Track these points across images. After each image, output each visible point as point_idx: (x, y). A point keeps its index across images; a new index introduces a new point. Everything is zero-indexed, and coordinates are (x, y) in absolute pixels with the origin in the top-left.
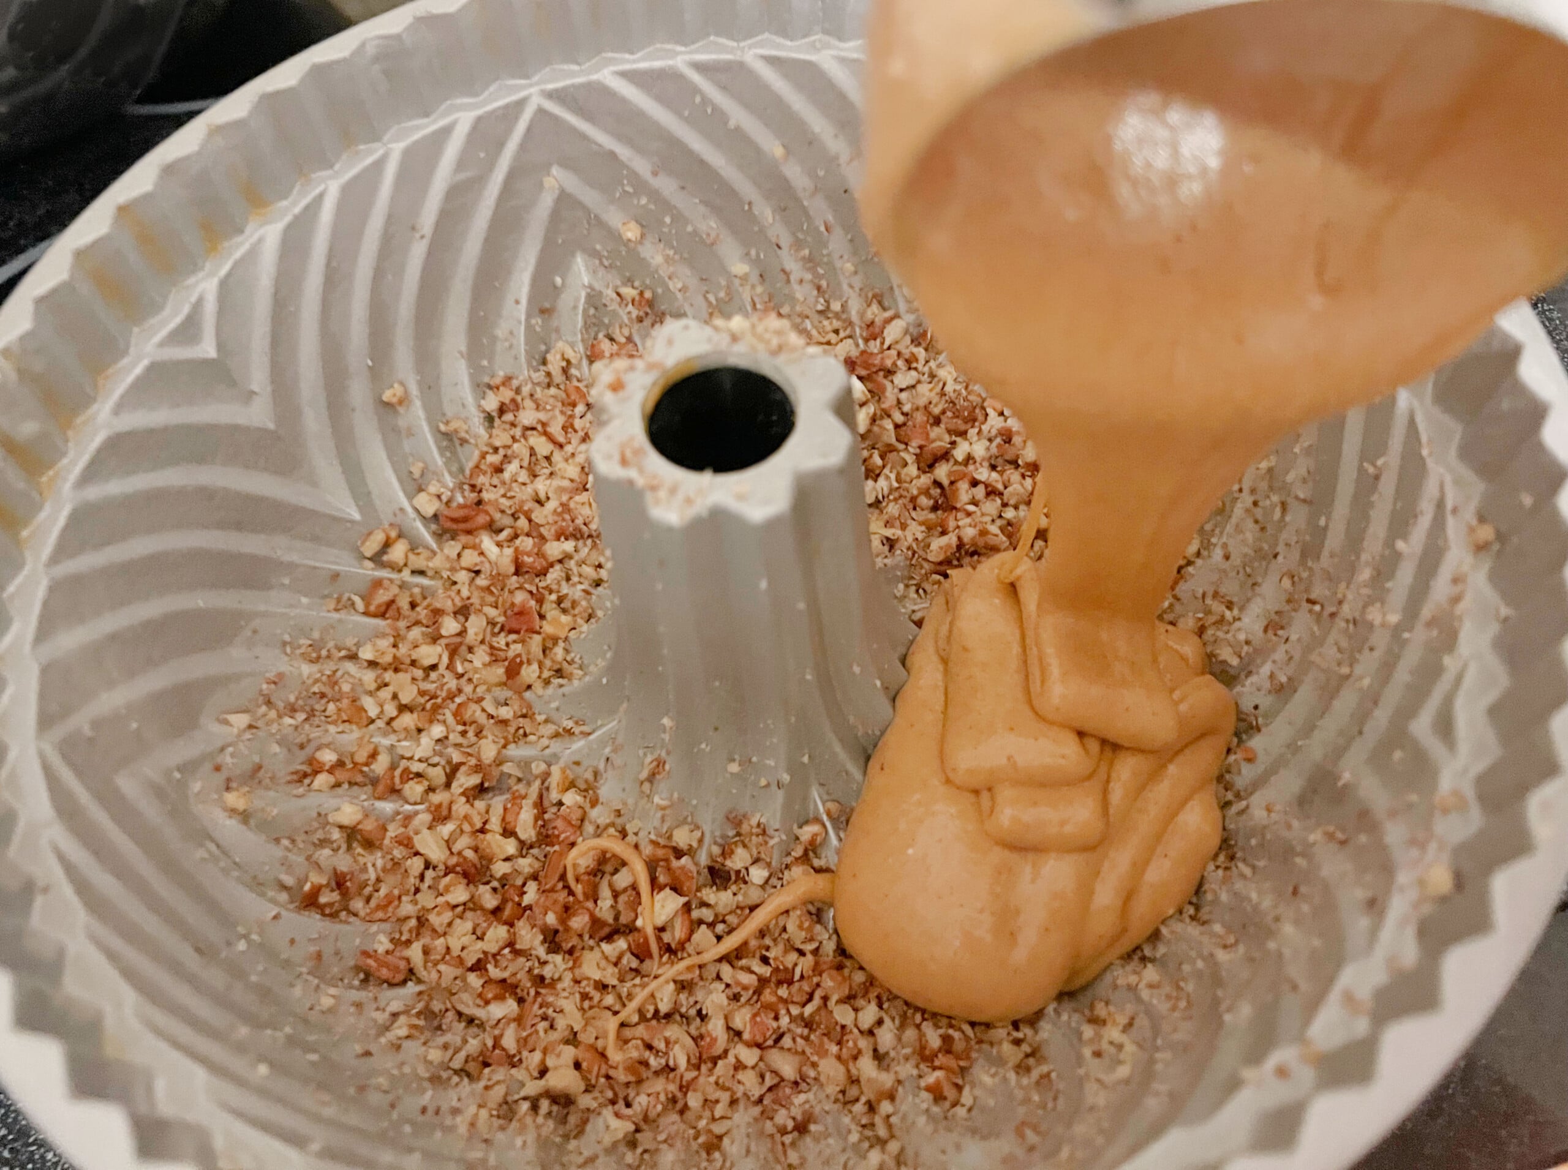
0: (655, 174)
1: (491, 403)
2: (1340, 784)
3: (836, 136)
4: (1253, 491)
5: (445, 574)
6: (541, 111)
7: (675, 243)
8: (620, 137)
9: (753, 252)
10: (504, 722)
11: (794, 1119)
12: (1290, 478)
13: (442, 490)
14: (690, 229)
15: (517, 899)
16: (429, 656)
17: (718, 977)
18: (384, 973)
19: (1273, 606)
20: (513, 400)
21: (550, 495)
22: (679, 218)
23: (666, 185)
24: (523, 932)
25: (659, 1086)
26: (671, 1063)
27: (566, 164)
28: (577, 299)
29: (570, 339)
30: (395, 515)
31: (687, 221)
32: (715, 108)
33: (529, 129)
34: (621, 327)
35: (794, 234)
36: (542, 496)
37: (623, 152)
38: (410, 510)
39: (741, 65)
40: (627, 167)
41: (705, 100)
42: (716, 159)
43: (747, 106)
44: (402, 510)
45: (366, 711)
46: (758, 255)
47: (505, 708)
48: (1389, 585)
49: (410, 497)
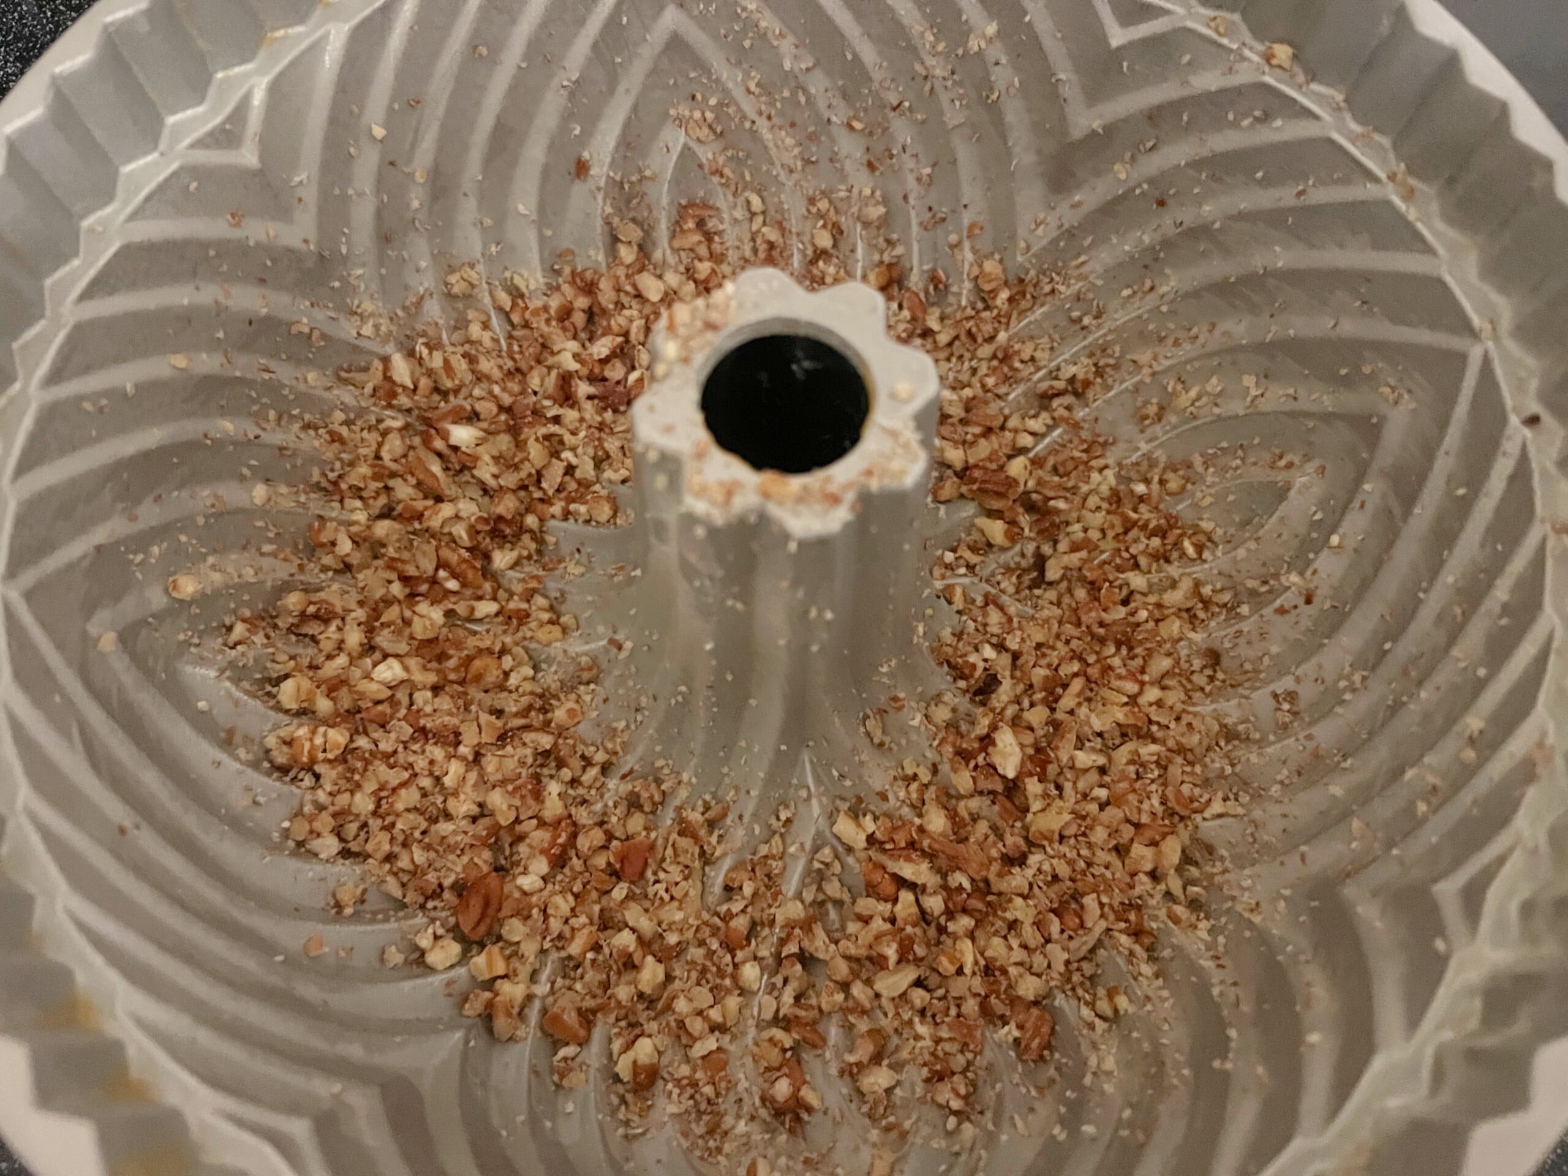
0: (133, 518)
1: (329, 845)
2: (1101, 131)
3: (197, 288)
4: (760, 114)
5: (547, 945)
6: (29, 596)
7: (203, 550)
8: (82, 529)
9: (245, 471)
10: (755, 894)
11: (1204, 667)
12: (787, 66)
13: (430, 930)
14: (201, 521)
15: (965, 895)
16: (654, 971)
17: (1071, 712)
18: (1045, 1030)
19: (859, 153)
20: (335, 815)
21: (479, 799)
22: (185, 523)
23: (150, 514)
24: (1014, 883)
25: (1175, 771)
26: (1155, 758)
27: (89, 609)
28: (230, 695)
29: (269, 726)
30: (450, 995)
31: (192, 518)
32: (105, 393)
33: (43, 624)
34: (273, 661)
35: (250, 414)
36: (475, 810)
37: (100, 535)
38: (452, 973)
39: (78, 328)
40: (118, 543)
41: (95, 396)
42: (152, 437)
43: (119, 359)
44: (449, 984)
45: (711, 1053)
46: (250, 467)
47: (745, 888)
48: (964, 18)
49: (431, 970)
